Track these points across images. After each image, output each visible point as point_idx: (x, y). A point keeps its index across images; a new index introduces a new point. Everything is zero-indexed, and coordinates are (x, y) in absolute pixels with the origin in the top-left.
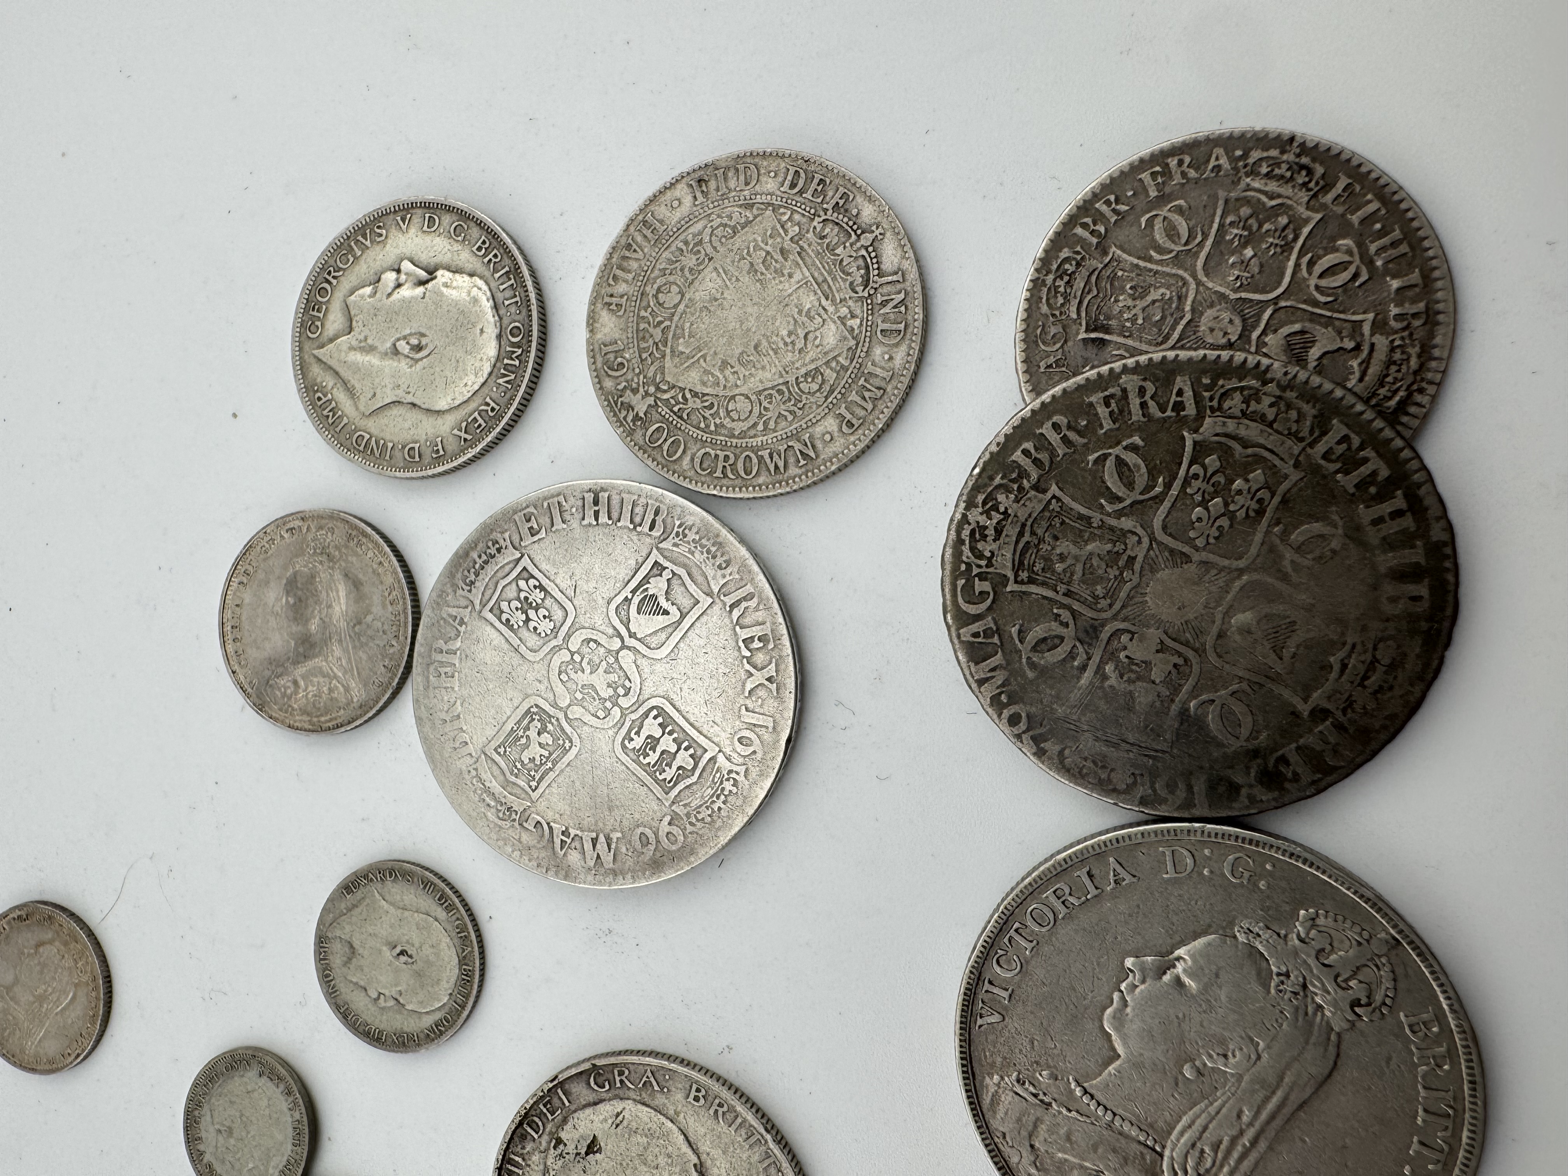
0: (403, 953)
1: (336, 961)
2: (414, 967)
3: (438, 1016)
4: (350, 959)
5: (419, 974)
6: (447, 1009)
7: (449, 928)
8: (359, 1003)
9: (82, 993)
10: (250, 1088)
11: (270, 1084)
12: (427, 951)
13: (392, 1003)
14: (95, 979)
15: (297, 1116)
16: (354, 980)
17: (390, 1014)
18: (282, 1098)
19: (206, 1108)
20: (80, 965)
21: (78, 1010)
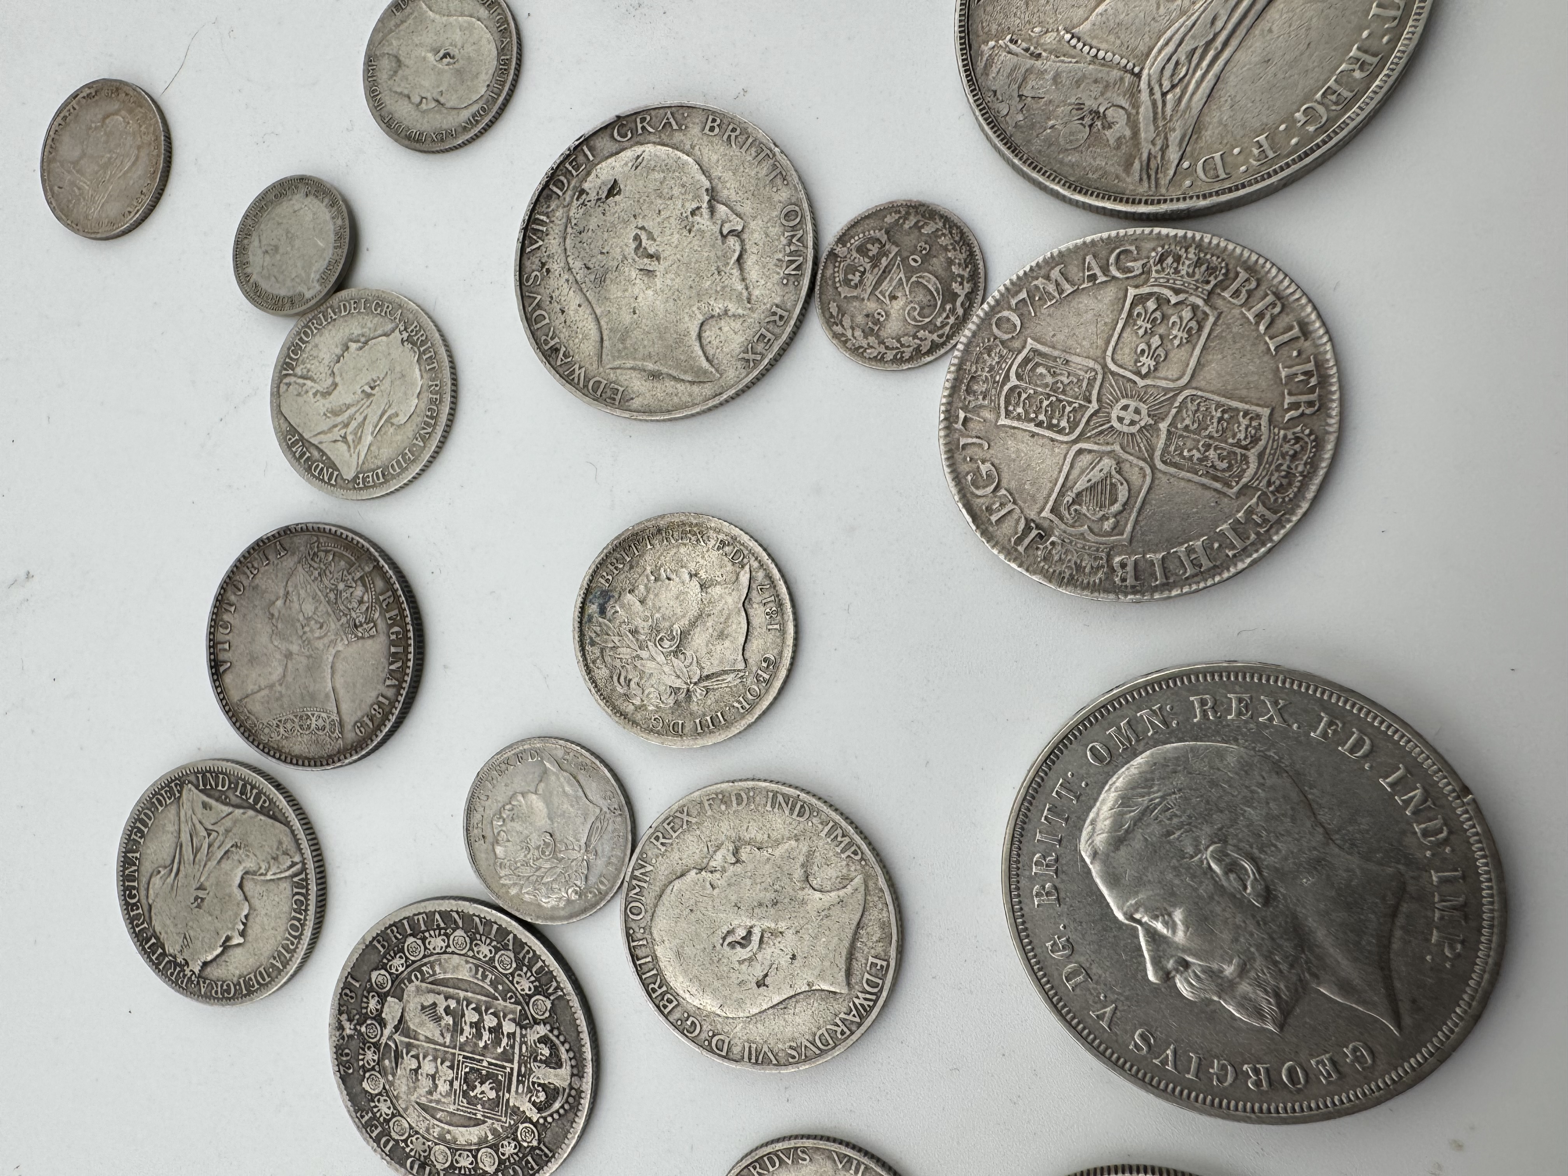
0: (445, 56)
1: (383, 76)
2: (456, 66)
3: (475, 108)
4: (396, 72)
5: (459, 72)
6: (484, 99)
7: (491, 24)
8: (403, 111)
9: (143, 154)
10: (296, 208)
11: (315, 201)
12: (469, 49)
13: (433, 104)
14: (157, 139)
15: (339, 222)
16: (399, 90)
17: (431, 115)
18: (326, 211)
19: (255, 234)
20: (143, 129)
21: (140, 171)
